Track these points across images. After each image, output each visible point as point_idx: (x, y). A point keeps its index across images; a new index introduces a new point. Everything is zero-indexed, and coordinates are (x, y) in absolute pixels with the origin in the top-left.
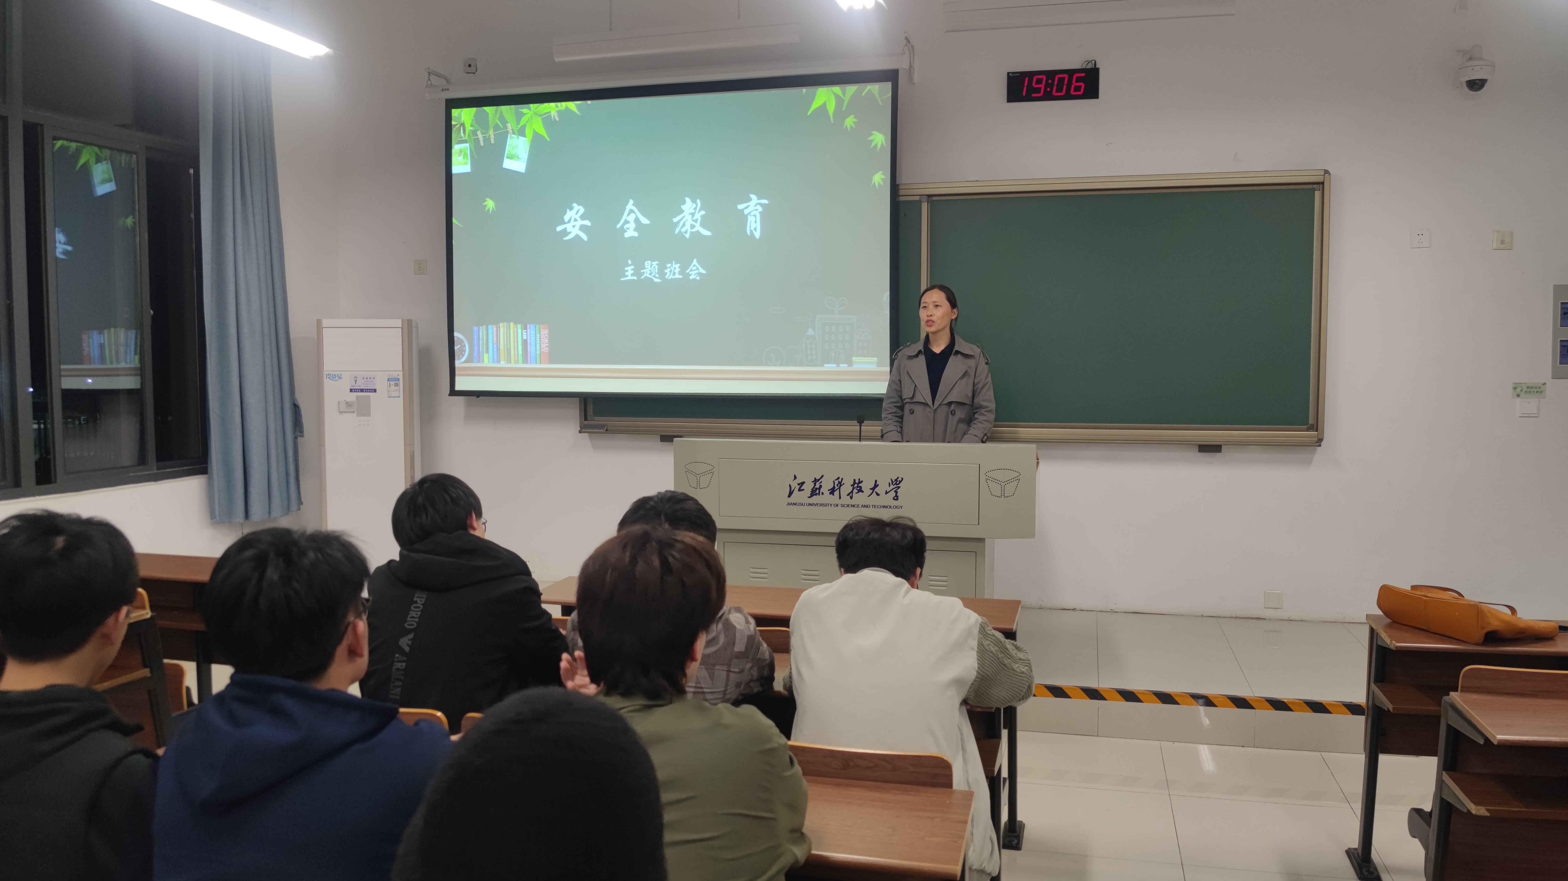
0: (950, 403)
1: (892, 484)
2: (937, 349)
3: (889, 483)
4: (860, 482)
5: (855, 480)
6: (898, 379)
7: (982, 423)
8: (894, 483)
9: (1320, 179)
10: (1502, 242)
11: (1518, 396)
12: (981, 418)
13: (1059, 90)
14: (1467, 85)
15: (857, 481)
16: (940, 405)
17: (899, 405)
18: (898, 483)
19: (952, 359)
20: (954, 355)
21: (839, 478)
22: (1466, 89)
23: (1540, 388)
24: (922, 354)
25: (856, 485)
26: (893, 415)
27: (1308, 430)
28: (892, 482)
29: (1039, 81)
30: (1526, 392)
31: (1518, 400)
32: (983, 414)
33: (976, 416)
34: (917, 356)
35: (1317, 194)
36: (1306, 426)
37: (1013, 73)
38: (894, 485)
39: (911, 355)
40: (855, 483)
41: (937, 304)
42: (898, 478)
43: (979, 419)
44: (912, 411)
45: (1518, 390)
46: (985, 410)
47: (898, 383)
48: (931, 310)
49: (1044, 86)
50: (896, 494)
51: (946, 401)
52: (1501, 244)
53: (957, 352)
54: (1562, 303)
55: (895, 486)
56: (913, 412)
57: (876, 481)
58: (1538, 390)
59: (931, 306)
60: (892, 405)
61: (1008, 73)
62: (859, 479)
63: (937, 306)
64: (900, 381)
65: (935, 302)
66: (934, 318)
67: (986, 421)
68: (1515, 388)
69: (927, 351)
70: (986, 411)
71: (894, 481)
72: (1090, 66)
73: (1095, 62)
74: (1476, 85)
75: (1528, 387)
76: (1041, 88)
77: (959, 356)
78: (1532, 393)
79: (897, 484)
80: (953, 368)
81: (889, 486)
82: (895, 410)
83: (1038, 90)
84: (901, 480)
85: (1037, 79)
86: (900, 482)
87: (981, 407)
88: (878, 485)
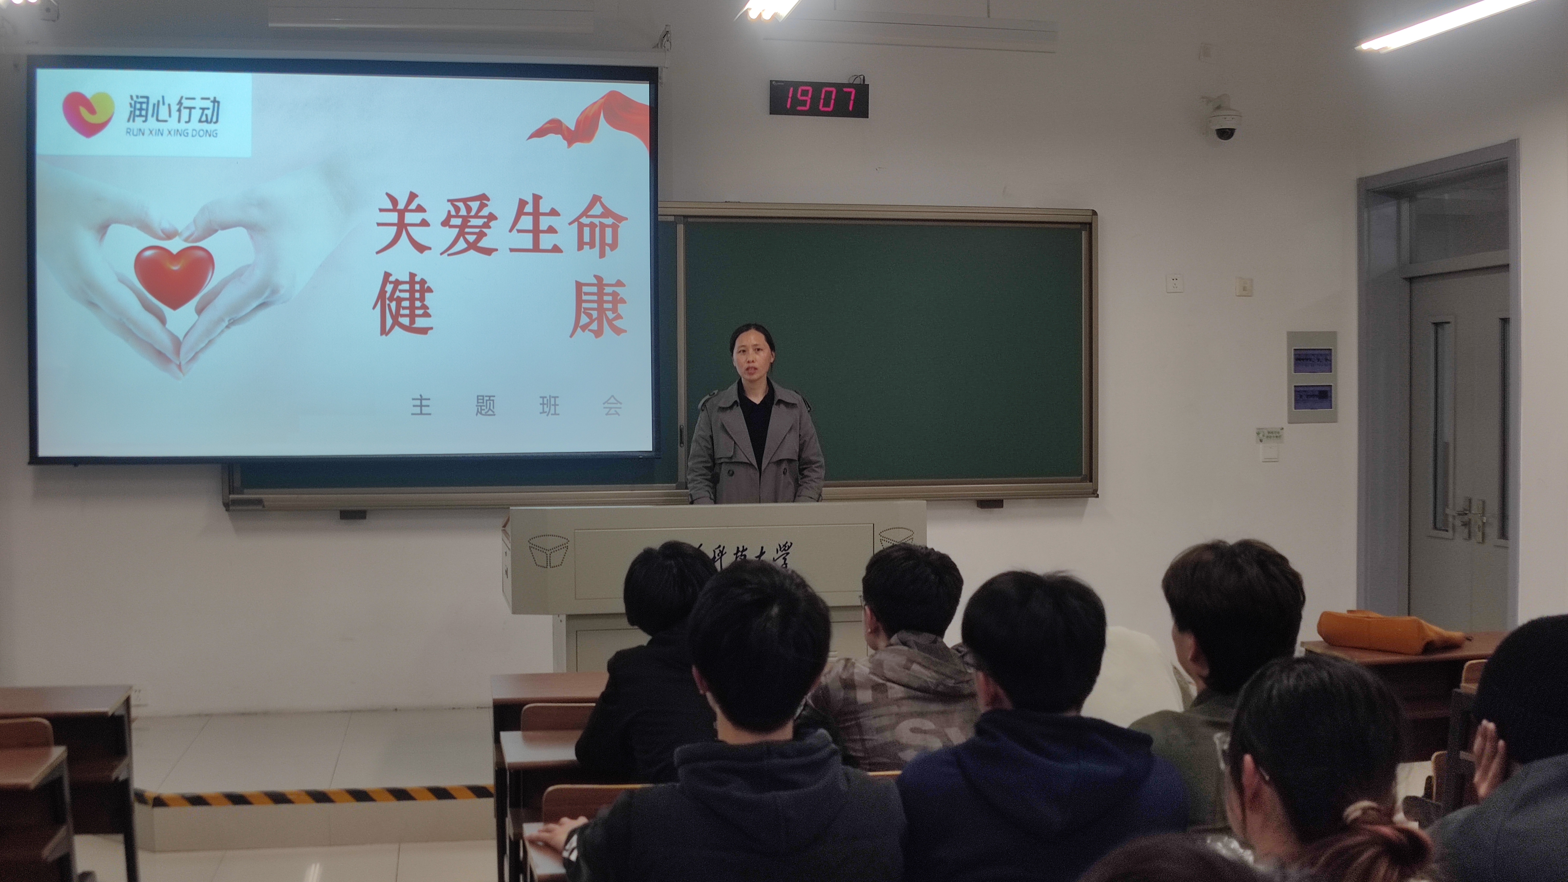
0: (780, 462)
1: (780, 550)
2: (757, 398)
3: (777, 549)
4: (744, 550)
5: (738, 548)
6: (709, 435)
7: (814, 482)
8: (782, 549)
9: (1088, 220)
10: (1244, 289)
11: (1261, 441)
12: (814, 475)
13: (826, 104)
14: (1218, 134)
15: (741, 549)
16: (768, 463)
17: (709, 465)
18: (786, 548)
19: (775, 409)
20: (776, 405)
21: (720, 546)
22: (1215, 136)
23: (1278, 433)
24: (738, 406)
25: (740, 554)
26: (703, 477)
27: (1081, 481)
28: (781, 548)
29: (804, 93)
30: (1267, 437)
31: (1261, 445)
32: (815, 471)
33: (806, 472)
34: (731, 407)
35: (1084, 234)
36: (1080, 477)
37: (777, 81)
38: (782, 551)
39: (723, 406)
40: (738, 551)
41: (758, 347)
42: (787, 543)
43: (810, 477)
44: (731, 472)
45: (1261, 435)
46: (816, 465)
47: (709, 439)
48: (752, 355)
49: (811, 98)
50: (785, 562)
51: (775, 459)
52: (1244, 290)
53: (780, 402)
54: (1295, 350)
55: (784, 552)
56: (733, 472)
57: (762, 548)
58: (1277, 435)
59: (751, 351)
60: (701, 465)
61: (771, 81)
62: (743, 547)
63: (759, 350)
64: (711, 437)
65: (756, 345)
66: (756, 365)
67: (818, 478)
68: (1258, 434)
69: (744, 401)
70: (816, 467)
71: (782, 546)
72: (858, 81)
73: (864, 77)
74: (1225, 134)
75: (1269, 432)
76: (807, 101)
77: (782, 406)
78: (1272, 438)
79: (786, 550)
80: (779, 421)
81: (777, 552)
82: (705, 471)
83: (804, 103)
84: (790, 545)
85: (802, 90)
86: (789, 547)
87: (812, 462)
88: (765, 552)
